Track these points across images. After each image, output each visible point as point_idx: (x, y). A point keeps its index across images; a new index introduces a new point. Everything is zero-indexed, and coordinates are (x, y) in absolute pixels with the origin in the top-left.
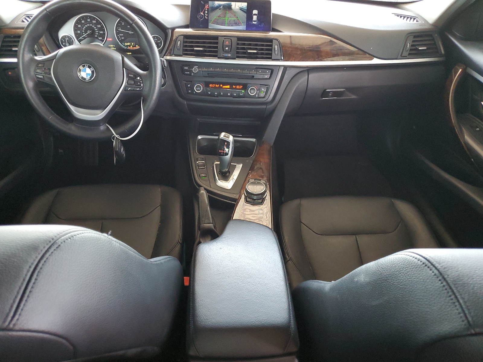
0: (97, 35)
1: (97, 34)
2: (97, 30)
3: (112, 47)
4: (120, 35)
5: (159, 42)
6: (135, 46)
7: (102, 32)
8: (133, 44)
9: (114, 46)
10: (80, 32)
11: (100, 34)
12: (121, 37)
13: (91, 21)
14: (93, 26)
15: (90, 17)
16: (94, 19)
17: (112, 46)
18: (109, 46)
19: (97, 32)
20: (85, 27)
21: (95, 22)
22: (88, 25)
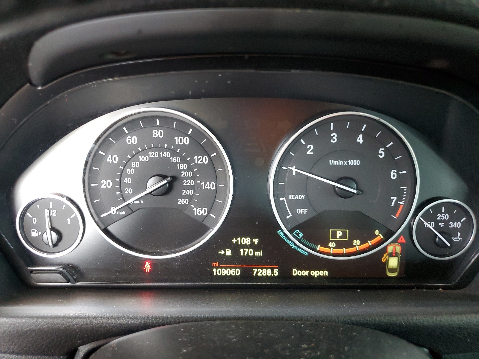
0: (186, 196)
1: (189, 192)
2: (189, 174)
3: (246, 246)
4: (291, 197)
5: (457, 225)
6: (349, 244)
7: (210, 186)
8: (339, 234)
9: (256, 241)
10: (114, 183)
11: (201, 191)
12: (295, 204)
13: (169, 139)
14: (174, 160)
15: (166, 120)
16: (183, 127)
17: (247, 241)
18: (234, 241)
19: (192, 183)
20: (135, 164)
21: (182, 141)
22: (155, 154)
